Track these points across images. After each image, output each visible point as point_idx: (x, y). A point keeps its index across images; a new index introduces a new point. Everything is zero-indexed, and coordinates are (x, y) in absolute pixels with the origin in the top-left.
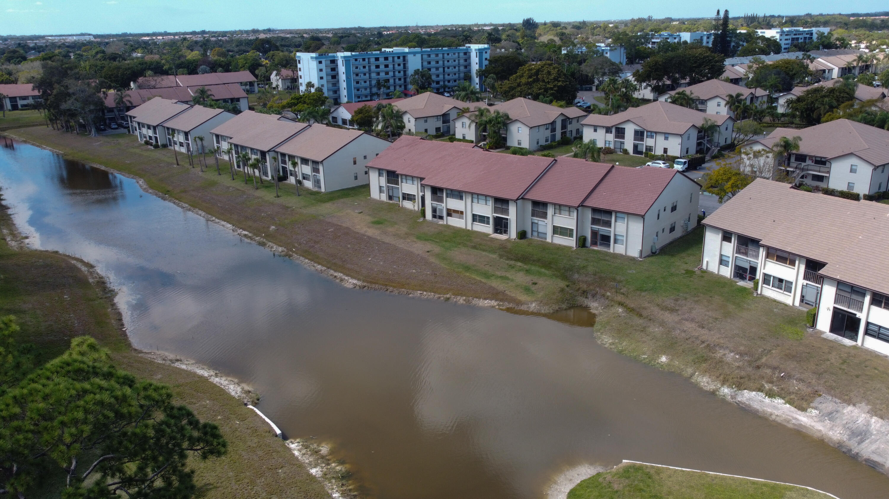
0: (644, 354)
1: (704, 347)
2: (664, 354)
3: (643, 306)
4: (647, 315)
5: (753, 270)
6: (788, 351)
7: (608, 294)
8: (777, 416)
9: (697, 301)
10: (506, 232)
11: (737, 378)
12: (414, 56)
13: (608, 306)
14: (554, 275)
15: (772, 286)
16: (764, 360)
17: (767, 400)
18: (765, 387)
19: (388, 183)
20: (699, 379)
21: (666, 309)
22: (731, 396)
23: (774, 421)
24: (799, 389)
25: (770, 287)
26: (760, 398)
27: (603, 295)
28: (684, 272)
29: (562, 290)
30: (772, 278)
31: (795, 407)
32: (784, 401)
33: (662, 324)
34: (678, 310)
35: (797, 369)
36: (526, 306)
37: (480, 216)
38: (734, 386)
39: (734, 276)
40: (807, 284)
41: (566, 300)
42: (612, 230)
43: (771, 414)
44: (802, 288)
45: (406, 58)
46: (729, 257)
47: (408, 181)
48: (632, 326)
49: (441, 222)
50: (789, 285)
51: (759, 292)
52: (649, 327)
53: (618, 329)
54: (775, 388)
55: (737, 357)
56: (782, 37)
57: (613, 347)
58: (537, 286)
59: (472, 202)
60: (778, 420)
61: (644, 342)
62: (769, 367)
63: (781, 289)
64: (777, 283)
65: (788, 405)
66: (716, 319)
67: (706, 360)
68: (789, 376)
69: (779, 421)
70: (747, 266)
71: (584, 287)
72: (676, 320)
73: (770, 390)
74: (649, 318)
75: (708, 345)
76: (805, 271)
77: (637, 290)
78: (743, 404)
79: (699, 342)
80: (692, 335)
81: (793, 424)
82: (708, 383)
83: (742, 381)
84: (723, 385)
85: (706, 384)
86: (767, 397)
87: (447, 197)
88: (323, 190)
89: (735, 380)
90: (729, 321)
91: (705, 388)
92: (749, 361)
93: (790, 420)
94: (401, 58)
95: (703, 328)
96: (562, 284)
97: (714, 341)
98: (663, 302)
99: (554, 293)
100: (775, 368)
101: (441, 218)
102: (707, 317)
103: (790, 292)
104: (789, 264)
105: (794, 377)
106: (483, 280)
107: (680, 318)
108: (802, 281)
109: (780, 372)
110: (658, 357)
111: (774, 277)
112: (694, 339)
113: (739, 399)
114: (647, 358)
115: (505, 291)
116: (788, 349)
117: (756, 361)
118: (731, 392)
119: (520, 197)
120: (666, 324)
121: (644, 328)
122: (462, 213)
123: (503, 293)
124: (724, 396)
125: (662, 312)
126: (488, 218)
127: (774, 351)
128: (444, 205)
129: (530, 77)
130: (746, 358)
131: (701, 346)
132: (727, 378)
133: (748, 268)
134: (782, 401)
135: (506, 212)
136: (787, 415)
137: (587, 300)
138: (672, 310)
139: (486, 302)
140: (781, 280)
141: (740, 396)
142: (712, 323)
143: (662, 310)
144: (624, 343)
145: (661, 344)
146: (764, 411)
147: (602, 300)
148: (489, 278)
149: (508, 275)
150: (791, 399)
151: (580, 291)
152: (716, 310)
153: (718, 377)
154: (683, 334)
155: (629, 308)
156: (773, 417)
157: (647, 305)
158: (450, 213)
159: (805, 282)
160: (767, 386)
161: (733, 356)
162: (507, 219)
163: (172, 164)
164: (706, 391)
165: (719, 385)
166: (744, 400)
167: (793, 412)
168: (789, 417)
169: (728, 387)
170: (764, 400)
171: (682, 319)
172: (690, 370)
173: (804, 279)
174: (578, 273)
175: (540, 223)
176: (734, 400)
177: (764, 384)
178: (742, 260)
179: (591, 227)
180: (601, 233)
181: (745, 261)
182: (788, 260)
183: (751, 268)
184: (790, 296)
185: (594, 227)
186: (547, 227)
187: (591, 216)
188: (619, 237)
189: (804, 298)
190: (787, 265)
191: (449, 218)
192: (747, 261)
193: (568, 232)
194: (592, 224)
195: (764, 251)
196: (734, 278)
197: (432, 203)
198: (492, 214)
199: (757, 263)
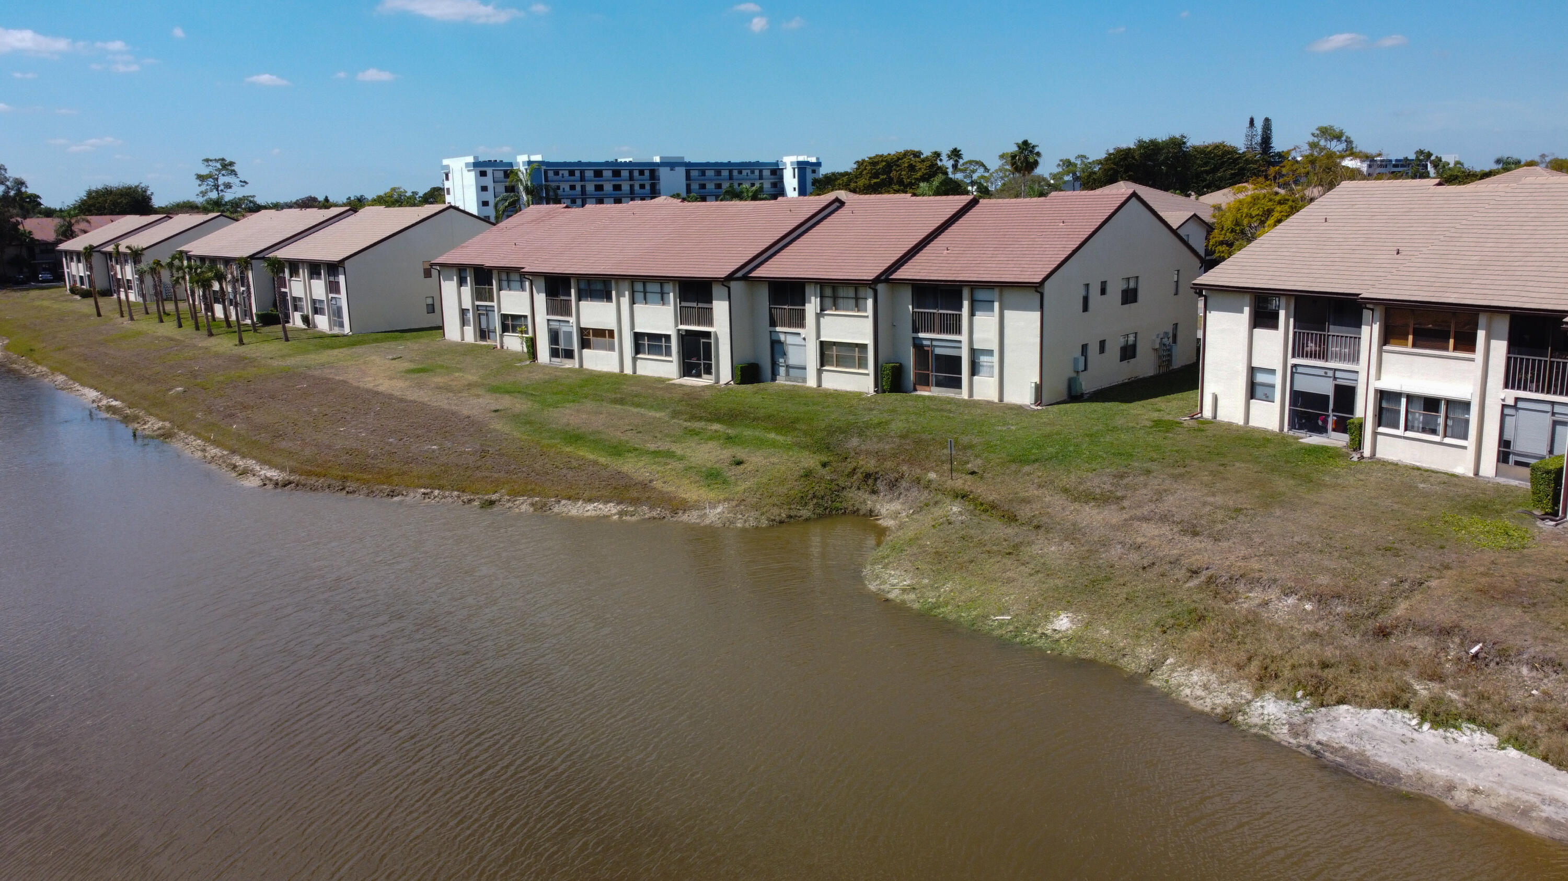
0: (1003, 611)
1: (1199, 587)
2: (1065, 609)
3: (1023, 494)
4: (1030, 514)
5: (1345, 396)
6: (1483, 580)
7: (932, 475)
8: (1476, 791)
9: (1181, 475)
10: (708, 369)
11: (1311, 665)
12: (672, 170)
13: (927, 505)
14: (797, 444)
15: (1406, 429)
16: (1401, 609)
17: (1429, 735)
18: (1415, 693)
19: (478, 300)
20: (1178, 677)
21: (1088, 497)
22: (1292, 725)
23: (1465, 810)
24: (1545, 693)
25: (1400, 432)
26: (1399, 729)
27: (918, 481)
28: (1149, 424)
29: (808, 474)
30: (1404, 401)
31: (1545, 759)
32: (1494, 740)
33: (1072, 534)
34: (1123, 498)
35: (1527, 630)
36: (695, 513)
37: (650, 336)
38: (1299, 694)
39: (1292, 426)
40: (1517, 399)
41: (814, 496)
42: (964, 338)
43: (1451, 788)
44: (1503, 416)
45: (657, 174)
46: (1275, 372)
47: (513, 284)
48: (981, 544)
49: (568, 364)
50: (1459, 415)
51: (1367, 452)
52: (1030, 544)
53: (937, 553)
54: (1453, 695)
55: (1308, 607)
56: (1371, 170)
57: (912, 596)
58: (742, 466)
59: (633, 302)
60: (1480, 804)
61: (1010, 581)
62: (1422, 629)
63: (1434, 432)
64: (1419, 416)
65: (1512, 753)
66: (1238, 510)
67: (1202, 618)
68: (1504, 656)
69: (1487, 811)
70: (1326, 387)
71: (870, 464)
72: (1114, 521)
73: (1436, 700)
74: (1035, 523)
75: (1210, 580)
76: (1508, 359)
77: (1013, 461)
78: (1335, 751)
79: (1180, 574)
80: (1161, 554)
81: (1547, 820)
82: (1205, 687)
83: (1329, 674)
84: (1259, 691)
85: (1200, 692)
86: (1426, 726)
87: (579, 299)
88: (347, 330)
89: (1303, 672)
90: (1278, 512)
91: (1197, 705)
92: (1348, 618)
93: (1533, 807)
94: (647, 173)
95: (1195, 534)
96: (810, 461)
97: (1230, 567)
98: (1080, 483)
99: (783, 482)
100: (1446, 632)
101: (569, 354)
102: (1208, 509)
103: (1465, 437)
104: (1455, 349)
105: (1520, 653)
106: (602, 460)
107: (1125, 516)
108: (1499, 394)
109: (1465, 643)
110: (1046, 617)
111: (1410, 398)
112: (1167, 567)
113: (1321, 737)
114: (1010, 622)
115: (651, 481)
116: (1483, 574)
117: (1374, 615)
118: (1291, 715)
119: (739, 274)
120: (1084, 535)
121: (1017, 546)
122: (611, 333)
123: (645, 486)
124: (1263, 727)
125: (1077, 505)
126: (668, 337)
127: (1434, 583)
128: (572, 320)
129: (876, 175)
130: (1339, 609)
131: (1187, 585)
132: (1273, 667)
133: (1331, 393)
134: (1492, 739)
135: (707, 317)
136: (1515, 788)
137: (874, 497)
138: (1103, 500)
139: (590, 507)
140: (1431, 404)
141: (1325, 725)
142: (1222, 522)
143: (1075, 499)
144: (948, 586)
145: (1059, 582)
146: (1419, 776)
147: (914, 493)
148: (620, 455)
149: (678, 449)
150: (1521, 729)
151: (859, 475)
152: (1237, 492)
153: (1240, 667)
154: (1134, 557)
155: (982, 504)
156: (1461, 796)
157: (1033, 492)
158: (588, 338)
159: (1511, 395)
160: (1423, 690)
161: (1296, 606)
162: (708, 335)
163: (87, 316)
164: (1201, 714)
165: (1247, 694)
166: (1339, 737)
167: (1536, 776)
168: (1525, 797)
169: (1278, 697)
170: (1416, 735)
171: (1132, 518)
172: (1146, 653)
173: (1506, 386)
174: (860, 435)
175: (790, 340)
176: (1302, 740)
177: (1412, 681)
178: (1312, 372)
179: (914, 338)
180: (938, 351)
181: (1322, 372)
182: (1452, 334)
183: (1339, 389)
184: (1465, 448)
185: (921, 335)
186: (807, 347)
187: (910, 307)
188: (983, 355)
189: (1509, 448)
190: (1450, 353)
191: (585, 351)
192: (1326, 373)
193: (857, 355)
194: (916, 330)
195: (1376, 324)
196: (1290, 429)
197: (548, 320)
198: (676, 325)
199: (1357, 372)
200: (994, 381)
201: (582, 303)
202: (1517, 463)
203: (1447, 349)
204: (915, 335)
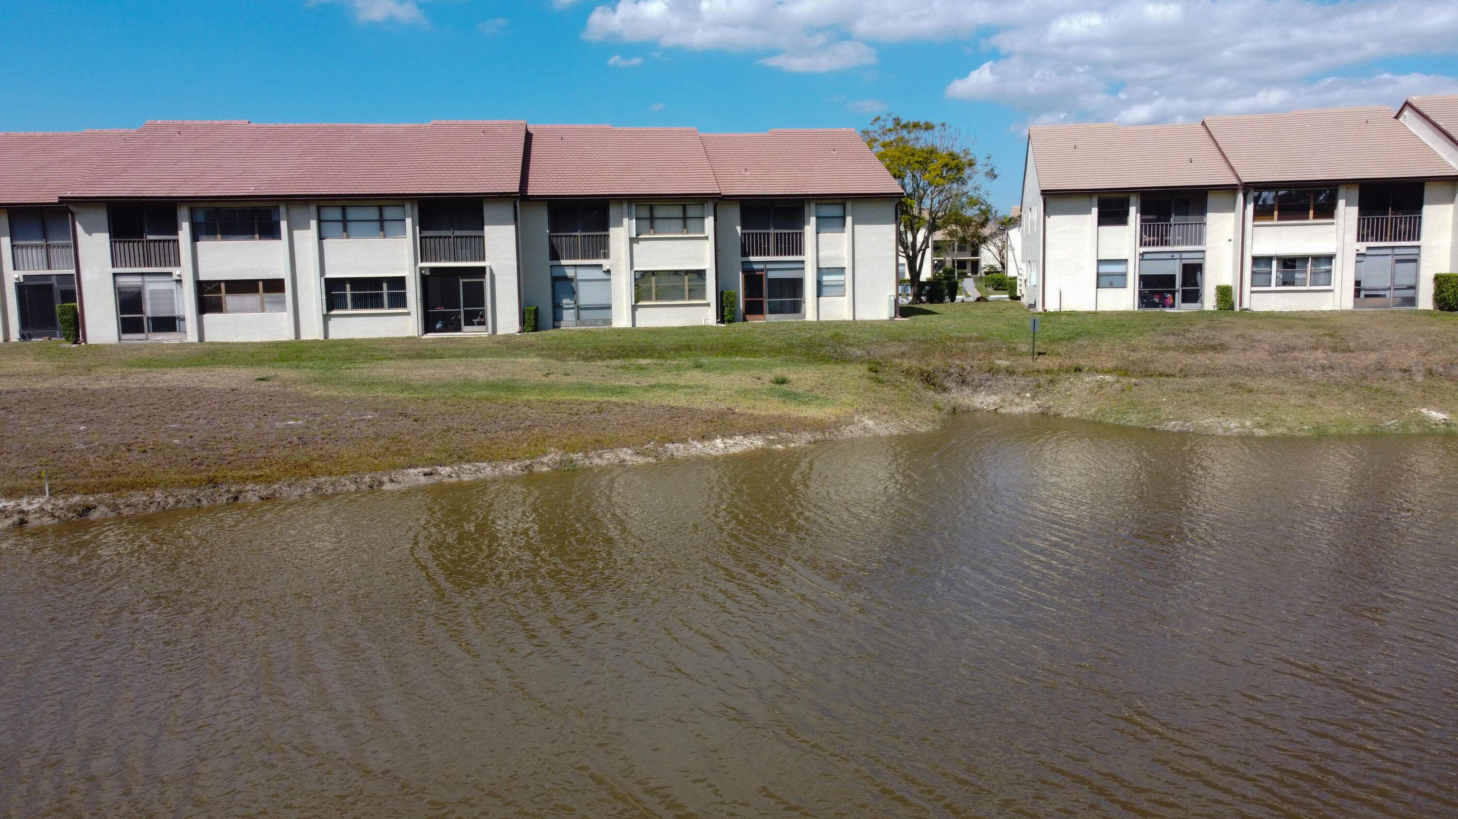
3: (1133, 358)
4: (1175, 369)
10: (476, 317)
15: (1277, 285)
21: (1192, 349)
25: (1272, 288)
27: (993, 371)
29: (878, 380)
30: (1274, 262)
34: (1223, 344)
36: (852, 428)
37: (357, 283)
39: (1143, 305)
40: (1367, 249)
42: (809, 256)
44: (1358, 262)
46: (1125, 261)
49: (167, 342)
50: (1324, 265)
59: (322, 235)
63: (1301, 281)
70: (1175, 269)
71: (916, 364)
74: (1192, 373)
76: (1359, 220)
87: (194, 236)
96: (853, 370)
98: (1160, 343)
101: (168, 324)
103: (1331, 283)
104: (1315, 218)
108: (1353, 246)
111: (1282, 259)
119: (524, 191)
122: (275, 286)
126: (399, 282)
128: (181, 270)
133: (1180, 272)
135: (473, 248)
138: (1211, 348)
140: (1299, 261)
147: (1001, 381)
149: (664, 381)
155: (1111, 372)
157: (1137, 355)
158: (214, 296)
159: (1362, 247)
162: (481, 271)
173: (1358, 240)
175: (583, 274)
178: (1158, 258)
179: (743, 263)
180: (772, 275)
181: (1169, 256)
182: (1312, 206)
183: (1185, 267)
184: (1331, 291)
185: (752, 259)
186: (612, 281)
187: (739, 229)
188: (827, 274)
189: (1360, 286)
190: (1311, 221)
191: (208, 317)
192: (1173, 256)
193: (686, 284)
194: (745, 254)
195: (1250, 204)
196: (1139, 307)
197: (115, 275)
198: (416, 264)
199: (1203, 251)
200: (847, 300)
201: (203, 245)
202: (1366, 296)
203: (1308, 218)
204: (745, 259)
